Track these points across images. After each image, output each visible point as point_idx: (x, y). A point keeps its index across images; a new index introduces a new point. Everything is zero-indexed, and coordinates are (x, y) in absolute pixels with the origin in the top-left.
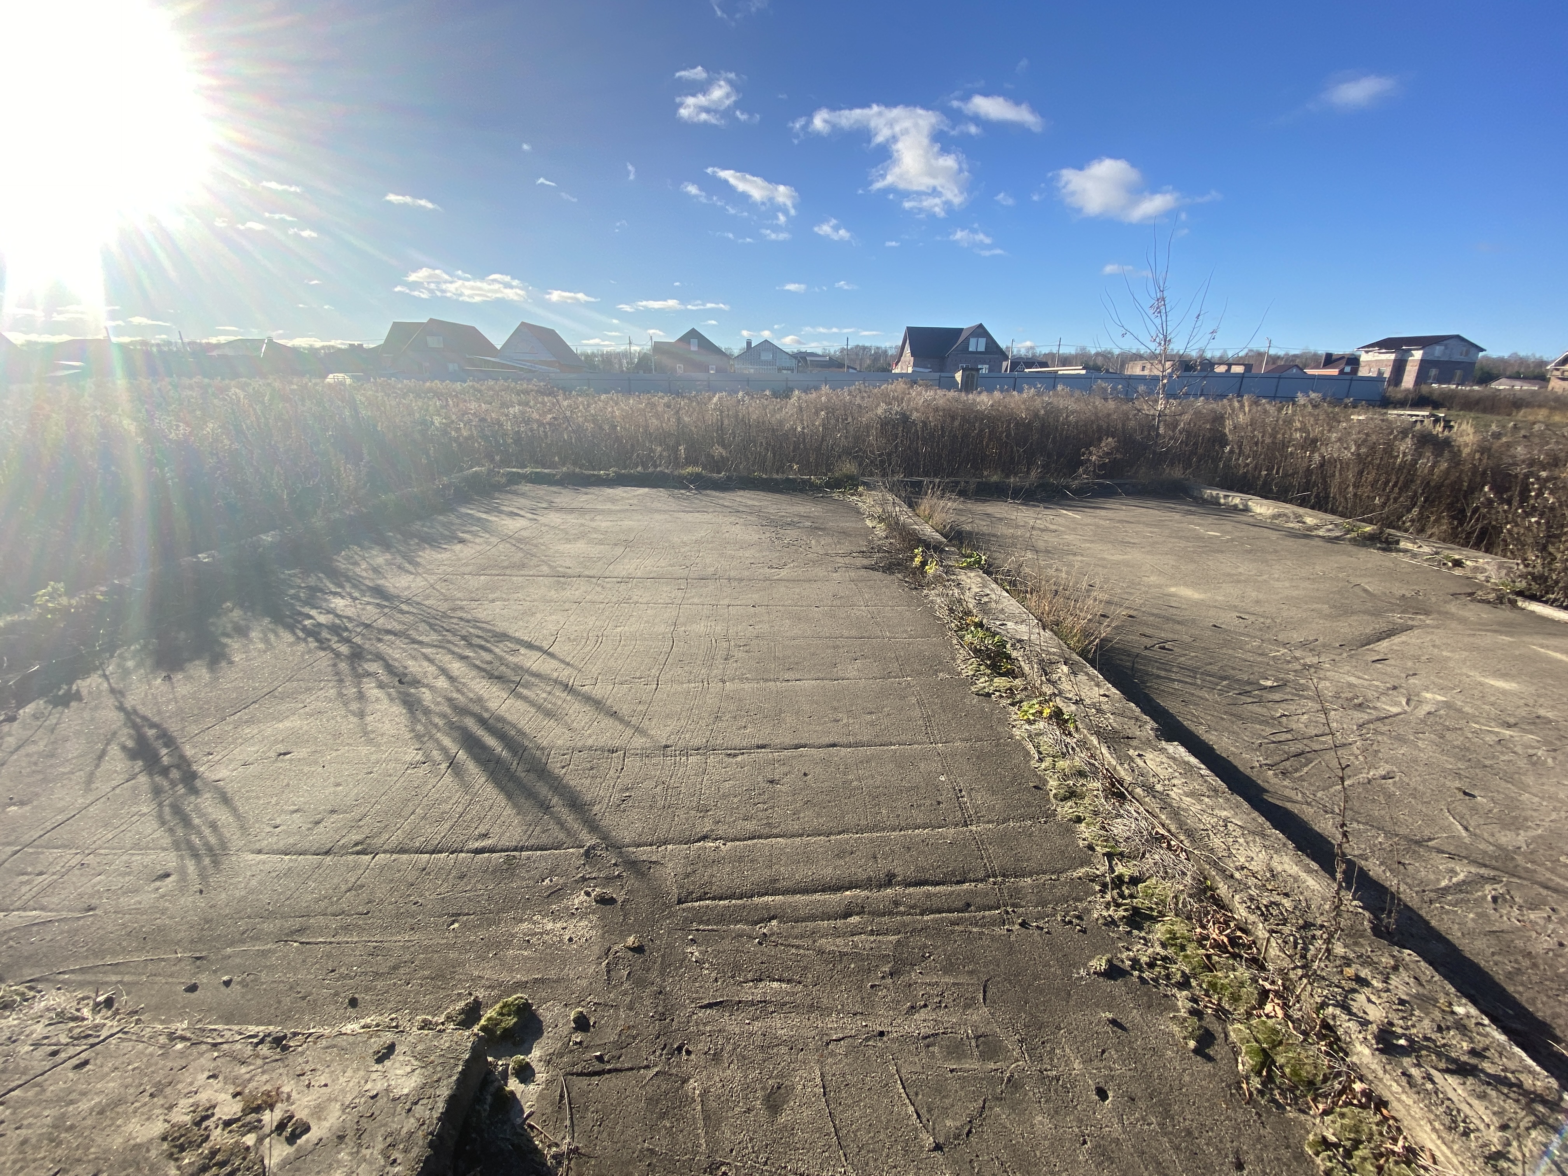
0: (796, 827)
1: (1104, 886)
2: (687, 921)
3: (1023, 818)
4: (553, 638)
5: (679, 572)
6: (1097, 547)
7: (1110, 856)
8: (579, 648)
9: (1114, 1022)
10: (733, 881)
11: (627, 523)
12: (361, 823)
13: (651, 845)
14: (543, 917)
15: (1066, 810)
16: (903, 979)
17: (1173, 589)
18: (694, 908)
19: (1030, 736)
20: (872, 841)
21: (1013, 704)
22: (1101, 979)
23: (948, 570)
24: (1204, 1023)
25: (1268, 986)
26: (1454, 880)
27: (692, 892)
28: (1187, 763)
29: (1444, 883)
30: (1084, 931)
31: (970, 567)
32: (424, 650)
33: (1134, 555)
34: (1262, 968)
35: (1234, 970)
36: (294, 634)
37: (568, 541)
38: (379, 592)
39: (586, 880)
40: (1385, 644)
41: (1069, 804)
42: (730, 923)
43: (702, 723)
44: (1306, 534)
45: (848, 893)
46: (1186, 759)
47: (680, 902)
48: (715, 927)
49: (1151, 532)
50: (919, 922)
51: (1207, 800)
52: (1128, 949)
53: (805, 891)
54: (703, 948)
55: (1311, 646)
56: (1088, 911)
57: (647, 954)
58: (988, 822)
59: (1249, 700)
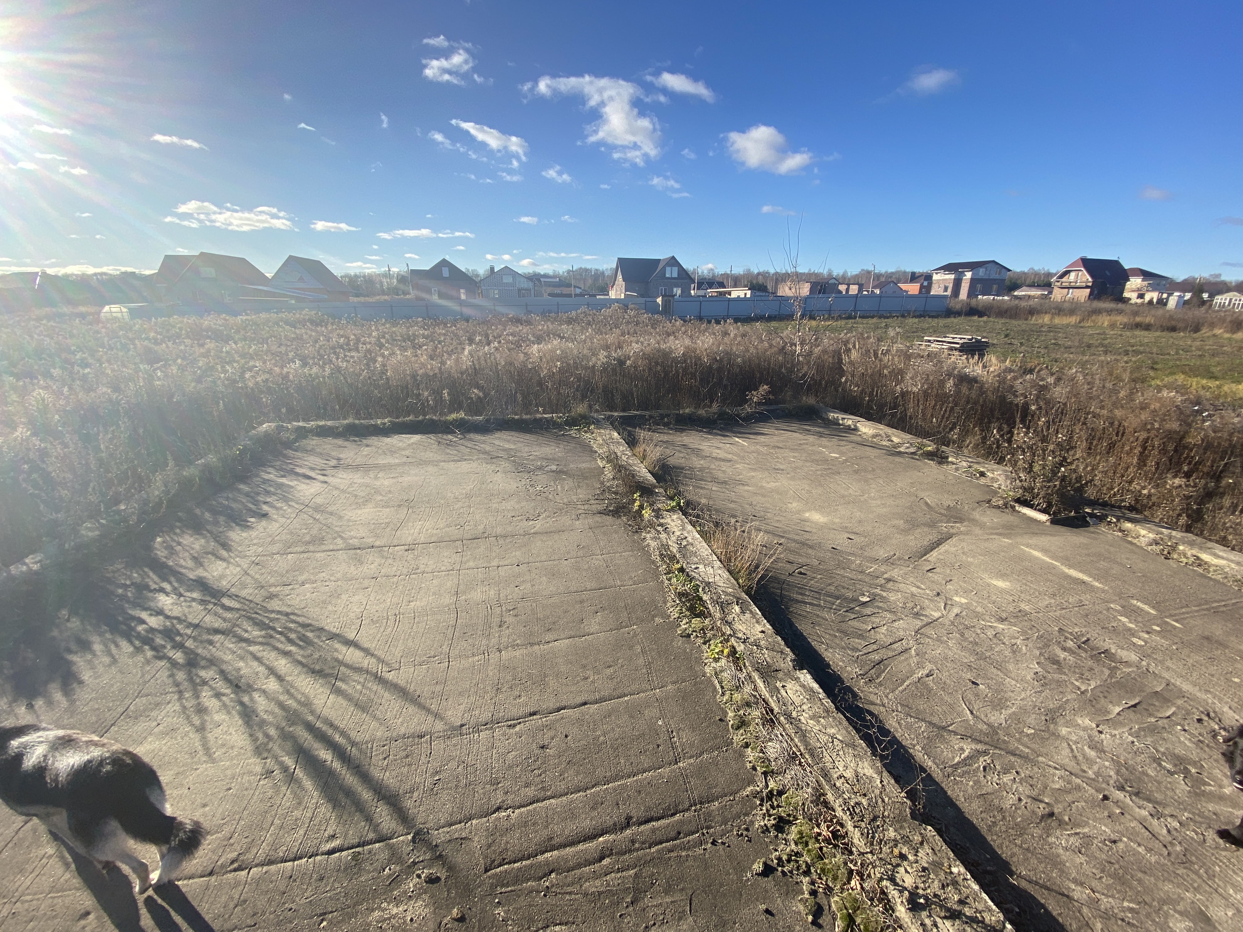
0: (563, 787)
1: (762, 800)
2: (493, 887)
3: (713, 749)
4: (359, 621)
5: (454, 532)
6: (758, 475)
7: (765, 774)
8: (382, 629)
9: (767, 911)
10: (522, 844)
11: (406, 480)
12: (232, 841)
13: (460, 823)
14: (389, 903)
15: (738, 738)
16: (641, 904)
17: (807, 515)
18: (496, 874)
19: (716, 673)
20: (615, 789)
21: (705, 643)
22: (760, 878)
23: (658, 514)
24: (817, 900)
25: (853, 868)
26: (963, 756)
27: (494, 860)
28: (812, 690)
29: (957, 760)
30: (750, 841)
31: (672, 510)
32: (251, 648)
33: (782, 482)
34: (851, 853)
35: (835, 857)
36: (131, 643)
37: (359, 506)
38: (202, 585)
39: (416, 863)
40: (934, 553)
41: (742, 731)
42: (523, 882)
43: (487, 697)
44: (894, 452)
45: (601, 839)
46: (811, 685)
47: (486, 871)
48: (513, 888)
49: (794, 457)
50: (648, 854)
51: (822, 720)
52: (776, 850)
53: (572, 844)
54: (506, 908)
55: (891, 561)
56: (752, 822)
57: (467, 921)
58: (691, 757)
59: (853, 616)
